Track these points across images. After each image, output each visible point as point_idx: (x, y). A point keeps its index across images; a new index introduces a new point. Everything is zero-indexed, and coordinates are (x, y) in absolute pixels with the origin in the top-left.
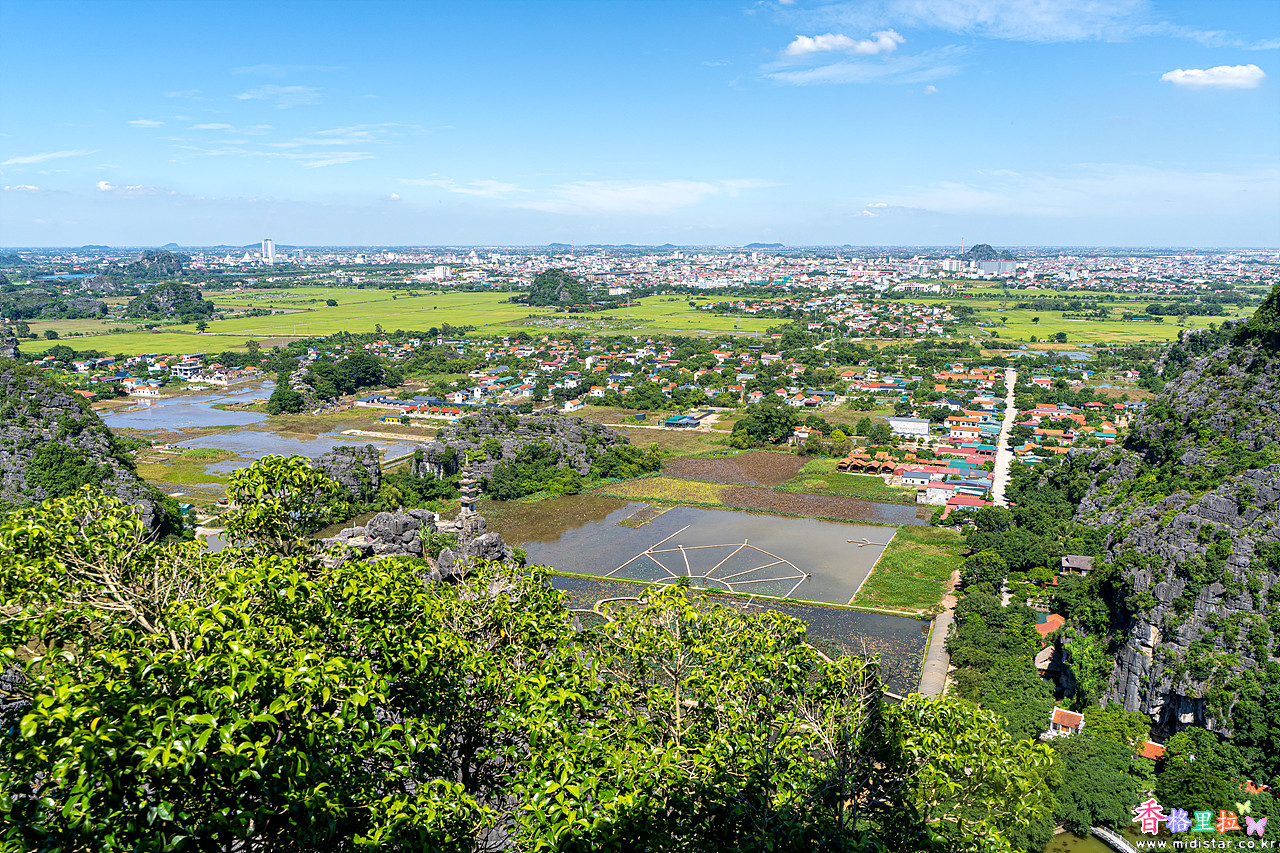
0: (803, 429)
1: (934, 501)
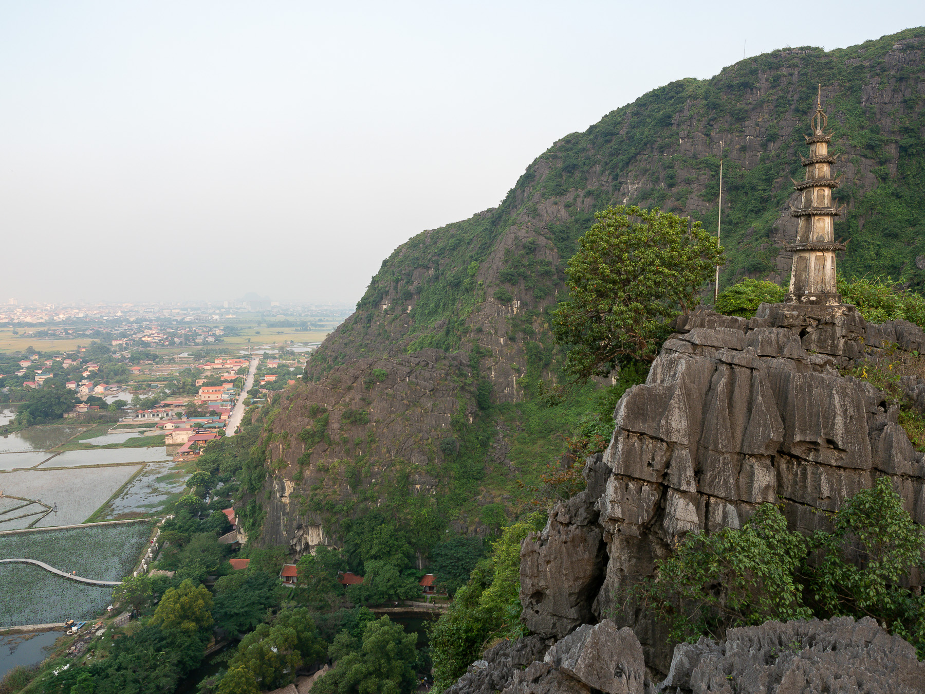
0: (82, 405)
1: (179, 441)
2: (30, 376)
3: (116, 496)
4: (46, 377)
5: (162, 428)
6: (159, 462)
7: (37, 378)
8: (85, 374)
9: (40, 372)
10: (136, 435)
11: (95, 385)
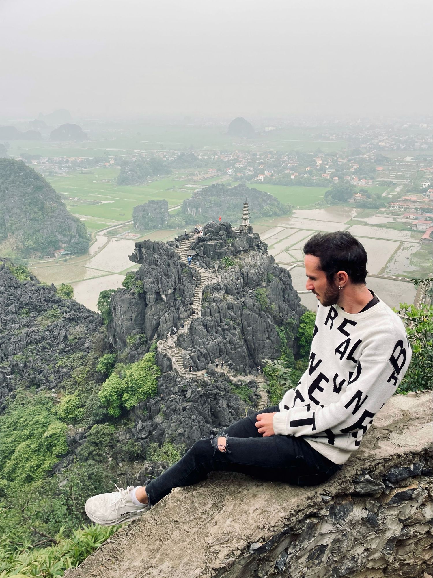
0: (358, 195)
1: (420, 229)
2: (322, 169)
3: (390, 261)
4: (331, 171)
5: (407, 218)
6: (410, 242)
7: (327, 172)
8: (353, 170)
9: (327, 167)
10: (392, 220)
11: (360, 179)
